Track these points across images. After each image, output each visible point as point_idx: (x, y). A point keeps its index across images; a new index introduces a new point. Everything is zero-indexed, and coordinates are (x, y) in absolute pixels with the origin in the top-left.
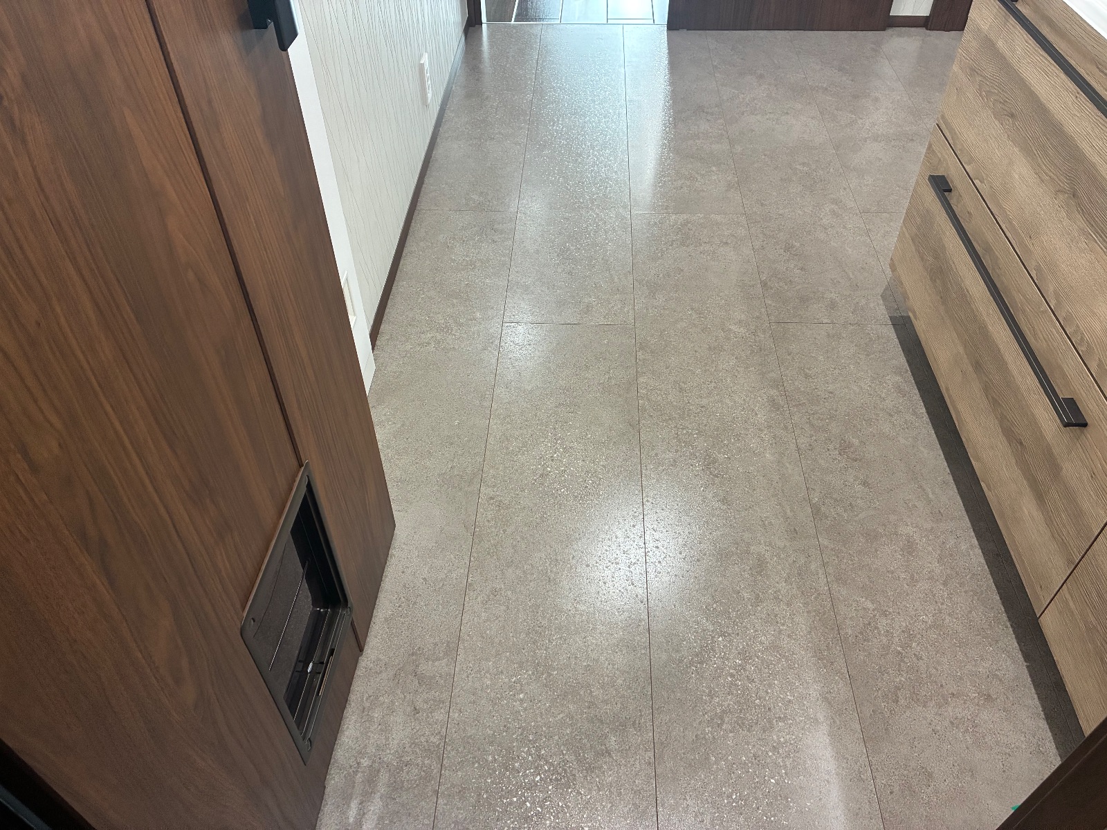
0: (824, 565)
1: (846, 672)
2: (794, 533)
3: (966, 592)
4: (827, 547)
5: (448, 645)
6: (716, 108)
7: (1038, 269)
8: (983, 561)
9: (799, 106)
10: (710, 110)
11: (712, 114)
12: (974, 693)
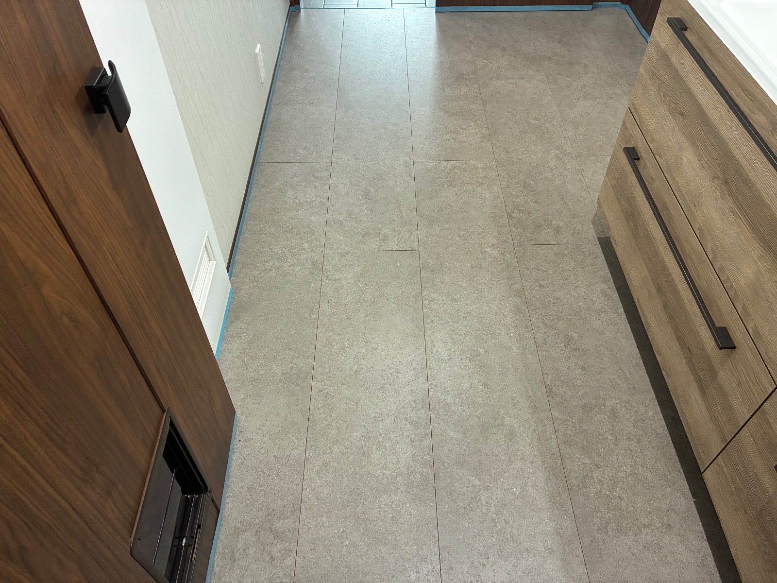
0: (555, 431)
1: (572, 512)
2: (535, 408)
3: (653, 448)
4: (557, 418)
5: (293, 507)
6: (472, 76)
7: (700, 229)
8: (664, 424)
9: (531, 72)
10: (468, 77)
11: (469, 80)
12: (659, 524)
